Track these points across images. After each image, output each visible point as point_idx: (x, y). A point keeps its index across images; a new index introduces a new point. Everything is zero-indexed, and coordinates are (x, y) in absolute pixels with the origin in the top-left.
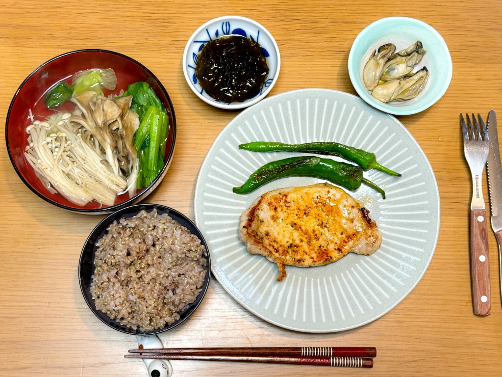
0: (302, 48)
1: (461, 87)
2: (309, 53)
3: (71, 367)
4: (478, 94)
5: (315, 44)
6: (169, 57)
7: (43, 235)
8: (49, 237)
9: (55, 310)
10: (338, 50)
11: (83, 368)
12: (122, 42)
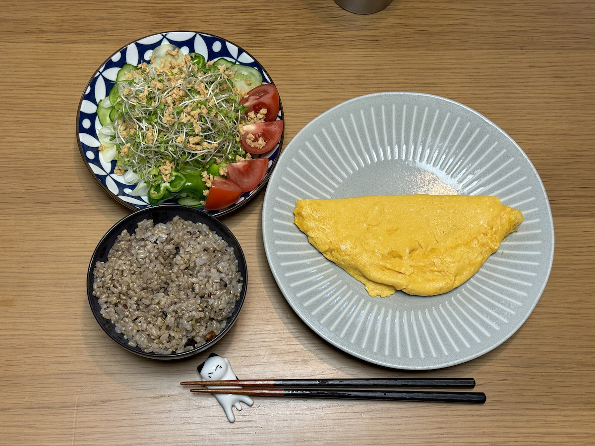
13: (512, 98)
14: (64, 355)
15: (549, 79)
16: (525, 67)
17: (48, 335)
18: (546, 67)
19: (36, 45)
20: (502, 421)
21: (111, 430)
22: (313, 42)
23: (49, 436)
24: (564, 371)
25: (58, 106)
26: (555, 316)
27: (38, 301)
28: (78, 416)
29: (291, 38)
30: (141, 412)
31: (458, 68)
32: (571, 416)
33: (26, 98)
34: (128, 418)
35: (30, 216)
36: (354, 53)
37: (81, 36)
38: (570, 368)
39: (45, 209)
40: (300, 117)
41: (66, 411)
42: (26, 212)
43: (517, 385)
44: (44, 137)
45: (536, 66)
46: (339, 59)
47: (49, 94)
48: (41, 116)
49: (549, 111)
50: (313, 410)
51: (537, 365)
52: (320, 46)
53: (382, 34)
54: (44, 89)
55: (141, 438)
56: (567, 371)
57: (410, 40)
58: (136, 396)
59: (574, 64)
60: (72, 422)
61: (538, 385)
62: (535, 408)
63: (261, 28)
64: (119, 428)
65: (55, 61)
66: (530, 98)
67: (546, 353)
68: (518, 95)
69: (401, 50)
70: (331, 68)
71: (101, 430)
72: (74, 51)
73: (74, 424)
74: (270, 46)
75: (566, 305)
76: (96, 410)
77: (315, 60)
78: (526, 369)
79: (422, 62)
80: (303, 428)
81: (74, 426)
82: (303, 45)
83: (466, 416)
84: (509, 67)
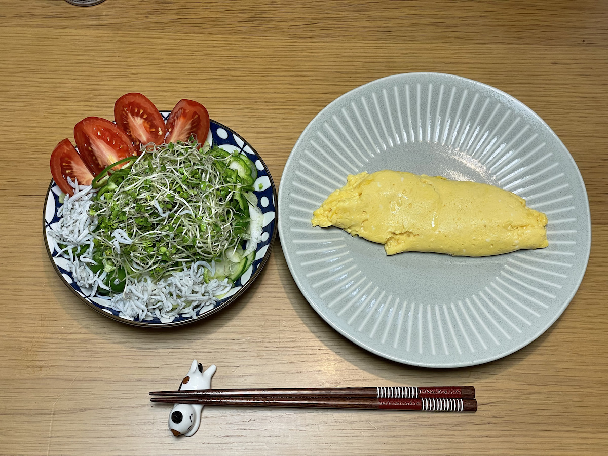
0: (340, 28)
1: (534, 71)
2: (347, 34)
3: (38, 414)
4: (555, 80)
5: (355, 23)
6: (175, 37)
7: (8, 247)
8: (16, 250)
9: (19, 341)
10: (382, 30)
11: (54, 414)
12: (117, 20)
13: (534, 97)
14: (42, 359)
15: (573, 77)
16: (548, 63)
17: (25, 337)
18: (572, 64)
19: (25, 29)
20: (513, 442)
21: (90, 441)
22: (322, 32)
23: (22, 445)
24: (582, 390)
25: (46, 94)
26: (575, 330)
27: (16, 300)
28: (54, 424)
29: (298, 27)
30: (121, 422)
31: (476, 63)
32: (588, 438)
33: (12, 85)
34: (107, 428)
35: (11, 210)
36: (365, 45)
37: (74, 21)
38: (589, 387)
39: (27, 203)
40: (304, 111)
41: (42, 418)
42: (6, 205)
43: (531, 404)
44: (29, 126)
45: (560, 63)
46: (348, 51)
47: (37, 81)
48: (27, 104)
49: (572, 111)
50: (308, 425)
51: (554, 383)
52: (328, 36)
53: (395, 25)
54: (31, 75)
55: (121, 451)
56: (586, 390)
57: (424, 32)
58: (117, 406)
59: (601, 62)
60: (48, 430)
61: (554, 405)
62: (551, 429)
63: (265, 16)
64: (98, 439)
65: (44, 47)
66: (552, 97)
67: (564, 370)
68: (540, 93)
69: (415, 42)
70: (340, 59)
71: (80, 440)
72: (65, 37)
73: (50, 432)
74: (274, 35)
75: (587, 320)
76: (73, 418)
77: (322, 51)
78: (541, 387)
79: (437, 55)
80: (296, 445)
81: (50, 435)
82: (310, 34)
83: (474, 436)
84: (531, 63)
